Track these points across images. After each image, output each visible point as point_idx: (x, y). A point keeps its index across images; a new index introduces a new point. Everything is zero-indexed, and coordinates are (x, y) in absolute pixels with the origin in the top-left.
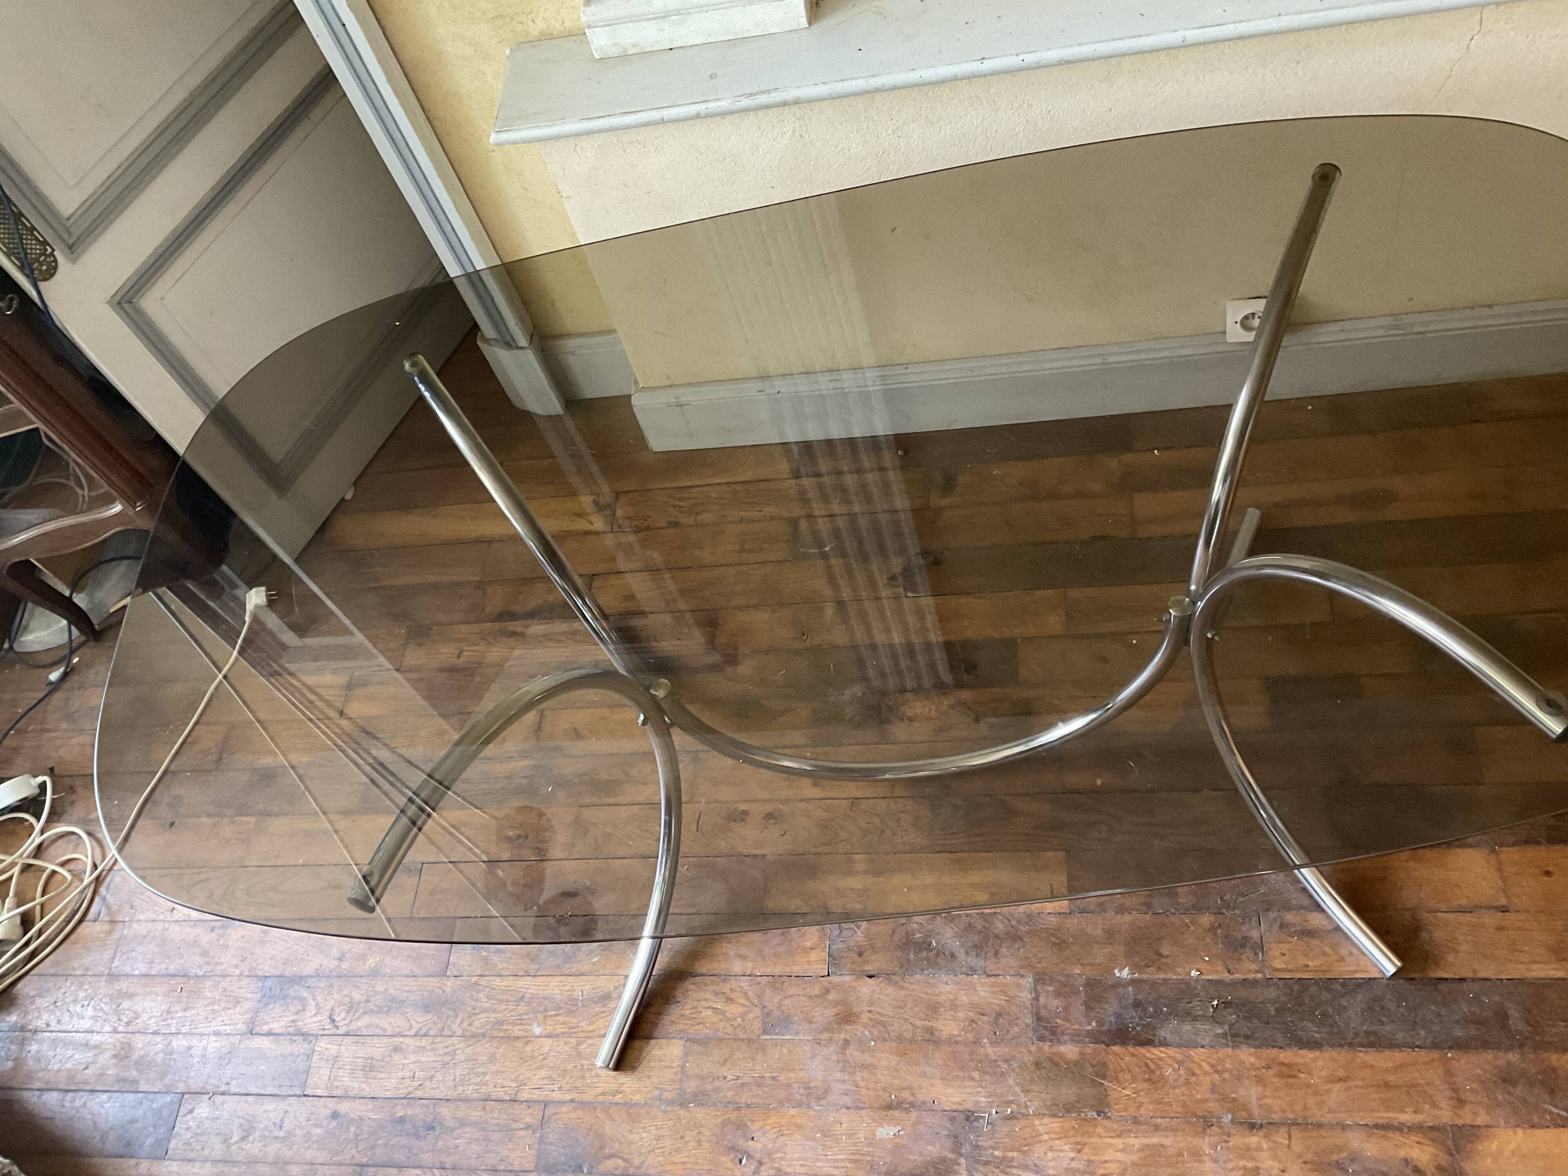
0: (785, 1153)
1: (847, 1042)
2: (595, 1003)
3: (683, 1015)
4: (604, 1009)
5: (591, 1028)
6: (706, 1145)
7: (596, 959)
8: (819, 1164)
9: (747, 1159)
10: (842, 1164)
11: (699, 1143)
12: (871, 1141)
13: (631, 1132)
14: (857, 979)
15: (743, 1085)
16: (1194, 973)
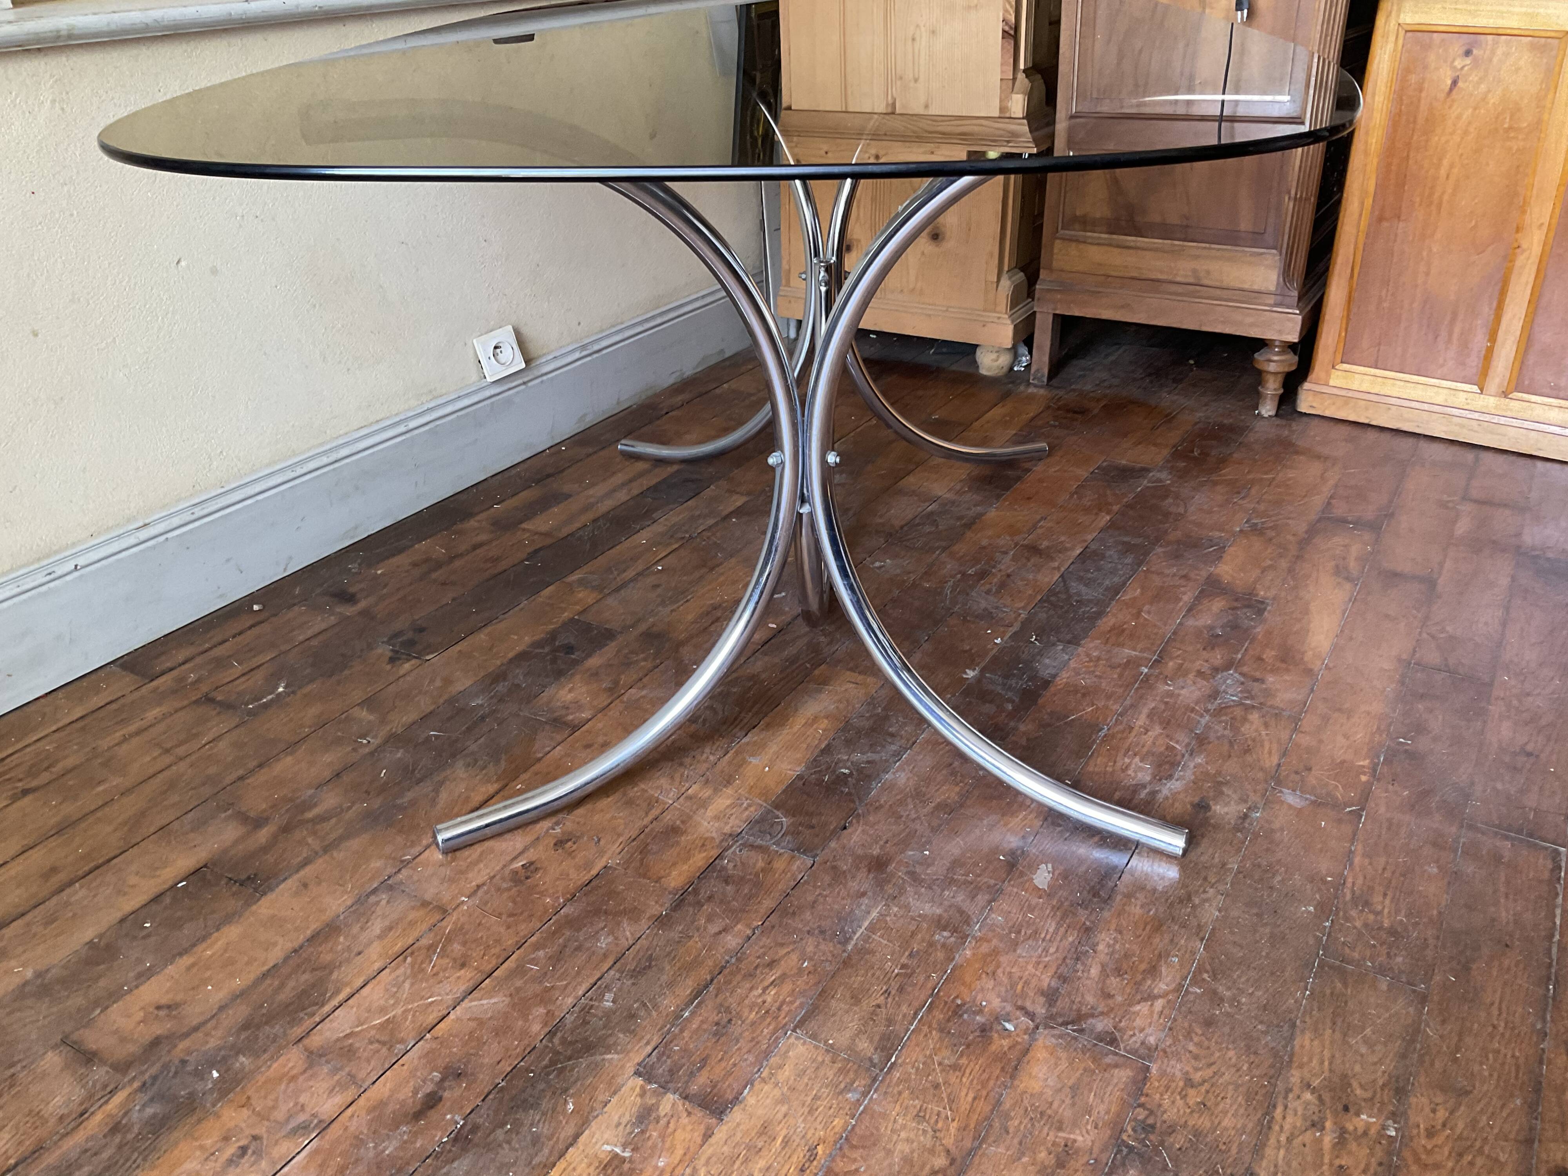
0: (1021, 978)
1: (912, 874)
2: (643, 1132)
3: (753, 1024)
4: (663, 1122)
5: (679, 1152)
6: (964, 1061)
7: (571, 1107)
8: (1052, 950)
9: (1008, 1021)
10: (1062, 930)
11: (955, 1067)
12: (1049, 894)
13: (889, 1153)
14: (838, 839)
15: (901, 990)
16: (998, 641)
